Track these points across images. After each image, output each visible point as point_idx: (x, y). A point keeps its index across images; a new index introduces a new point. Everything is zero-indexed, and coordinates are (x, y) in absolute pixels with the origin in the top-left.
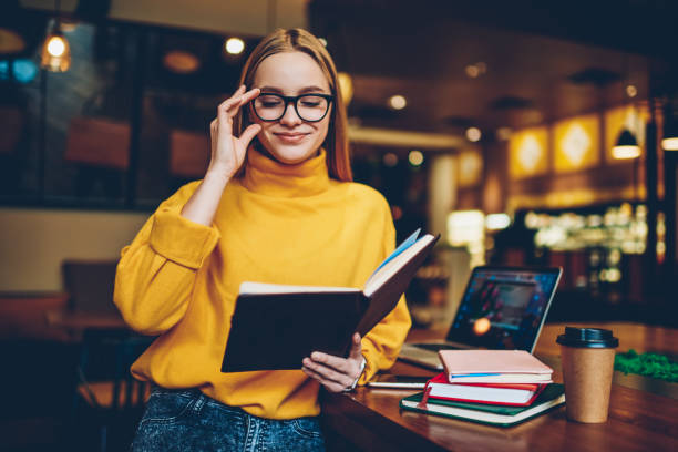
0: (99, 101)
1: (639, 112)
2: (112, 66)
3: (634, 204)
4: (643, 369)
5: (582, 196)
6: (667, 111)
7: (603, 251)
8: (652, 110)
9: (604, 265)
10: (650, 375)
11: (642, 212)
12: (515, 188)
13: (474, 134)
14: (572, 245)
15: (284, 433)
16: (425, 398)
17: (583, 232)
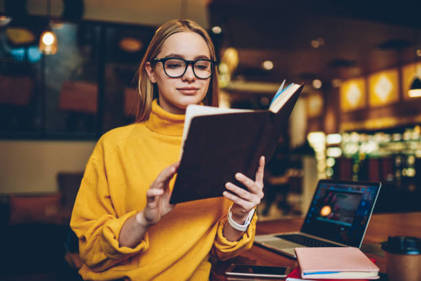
0: (79, 72)
2: (88, 49)
5: (388, 122)
7: (404, 157)
9: (405, 165)
12: (345, 118)
13: (317, 84)
14: (382, 153)
17: (389, 144)
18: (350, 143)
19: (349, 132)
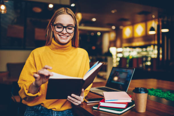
0: (15, 20)
1: (155, 22)
2: (19, 11)
3: (154, 45)
4: (155, 94)
5: (141, 43)
6: (163, 22)
7: (146, 57)
8: (159, 21)
9: (147, 61)
10: (157, 96)
11: (156, 47)
12: (124, 41)
13: (114, 28)
14: (139, 56)
15: (63, 114)
16: (99, 106)
17: (141, 52)
18: (126, 51)
19: (126, 47)
